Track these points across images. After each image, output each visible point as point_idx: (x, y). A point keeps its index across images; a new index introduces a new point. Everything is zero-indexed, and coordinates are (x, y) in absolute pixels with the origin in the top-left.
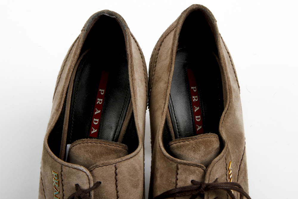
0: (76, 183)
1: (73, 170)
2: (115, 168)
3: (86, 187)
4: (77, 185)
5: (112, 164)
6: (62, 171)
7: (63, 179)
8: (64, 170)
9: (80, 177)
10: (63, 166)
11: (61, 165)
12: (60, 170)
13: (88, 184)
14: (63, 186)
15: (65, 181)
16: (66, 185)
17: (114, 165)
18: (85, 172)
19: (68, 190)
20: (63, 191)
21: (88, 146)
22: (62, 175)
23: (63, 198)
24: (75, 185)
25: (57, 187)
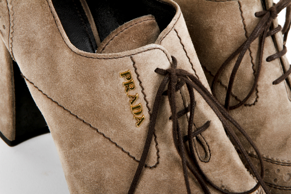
0: (156, 68)
1: (147, 52)
2: (176, 33)
3: (167, 64)
4: (157, 70)
5: (171, 29)
6: (134, 63)
7: (139, 73)
8: (136, 60)
11: (130, 57)
12: (132, 63)
14: (141, 83)
15: (142, 74)
16: (144, 80)
17: (173, 29)
18: (159, 49)
19: (149, 83)
20: (143, 89)
21: (125, 33)
22: (136, 69)
23: (145, 99)
24: (155, 71)
25: (132, 93)
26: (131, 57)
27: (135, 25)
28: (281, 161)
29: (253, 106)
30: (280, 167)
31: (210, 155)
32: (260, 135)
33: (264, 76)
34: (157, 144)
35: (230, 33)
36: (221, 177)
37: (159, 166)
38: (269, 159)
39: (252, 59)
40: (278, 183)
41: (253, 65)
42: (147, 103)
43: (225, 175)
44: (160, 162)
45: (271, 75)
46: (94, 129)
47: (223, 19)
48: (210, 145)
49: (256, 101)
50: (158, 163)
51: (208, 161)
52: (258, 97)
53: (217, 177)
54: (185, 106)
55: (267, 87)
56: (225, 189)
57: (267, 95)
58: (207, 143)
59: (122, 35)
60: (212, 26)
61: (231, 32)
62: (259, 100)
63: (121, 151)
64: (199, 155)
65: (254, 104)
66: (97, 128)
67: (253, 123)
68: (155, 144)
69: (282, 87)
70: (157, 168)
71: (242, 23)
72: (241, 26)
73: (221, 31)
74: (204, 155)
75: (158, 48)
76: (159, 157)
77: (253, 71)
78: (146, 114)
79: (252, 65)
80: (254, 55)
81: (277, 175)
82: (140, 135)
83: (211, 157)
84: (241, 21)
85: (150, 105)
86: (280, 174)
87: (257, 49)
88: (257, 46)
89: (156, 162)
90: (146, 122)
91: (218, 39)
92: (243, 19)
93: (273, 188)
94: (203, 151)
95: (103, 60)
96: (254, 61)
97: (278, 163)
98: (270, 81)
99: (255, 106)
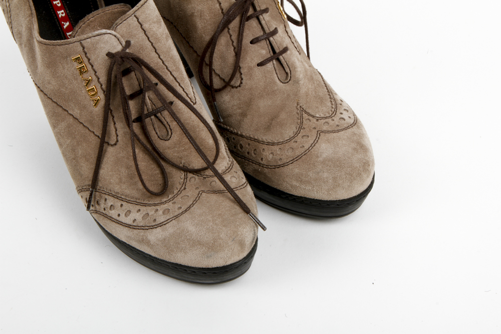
0: (107, 52)
1: (96, 38)
2: (137, 18)
3: (119, 48)
4: (109, 55)
5: (131, 16)
6: (84, 48)
7: (89, 57)
8: (85, 45)
9: (107, 42)
10: (82, 41)
11: (79, 43)
12: (82, 49)
13: (120, 45)
14: (92, 66)
15: (93, 58)
16: (96, 63)
17: (133, 15)
18: (110, 34)
19: (101, 66)
20: (96, 72)
21: (91, 22)
22: (86, 54)
23: (99, 82)
24: (107, 55)
25: (85, 76)
26: (81, 43)
27: (102, 14)
28: (265, 141)
29: (239, 88)
30: (265, 147)
31: (172, 134)
32: (247, 116)
33: (246, 59)
34: (115, 124)
35: (209, 18)
36: (181, 154)
37: (118, 143)
38: (256, 139)
39: (233, 42)
40: (264, 162)
41: (235, 48)
42: (101, 85)
43: (185, 153)
44: (119, 140)
45: (254, 57)
46: (65, 110)
47: (200, 4)
48: (170, 124)
49: (241, 83)
50: (117, 141)
51: (169, 140)
52: (242, 79)
53: (176, 154)
54: (141, 88)
55: (250, 69)
56: (184, 166)
57: (251, 76)
58: (167, 123)
59: (88, 23)
60: (193, 11)
61: (209, 16)
62: (244, 82)
63: (87, 130)
64: (158, 133)
65: (240, 86)
66: (67, 109)
67: (240, 105)
68: (113, 123)
69: (268, 69)
70: (117, 146)
71: (219, 7)
72: (219, 11)
73: (201, 16)
74: (166, 133)
75: (108, 33)
76: (117, 136)
77: (234, 54)
78: (101, 96)
79: (233, 48)
80: (234, 37)
81: (263, 155)
82: (99, 115)
83: (173, 135)
84: (218, 5)
85: (104, 86)
86: (264, 153)
87: (237, 32)
88: (237, 29)
89: (116, 140)
90: (102, 103)
91: (200, 23)
92: (220, 4)
93: (261, 167)
94: (165, 130)
95: (58, 46)
96: (235, 44)
97: (263, 143)
98: (254, 63)
99: (241, 88)
